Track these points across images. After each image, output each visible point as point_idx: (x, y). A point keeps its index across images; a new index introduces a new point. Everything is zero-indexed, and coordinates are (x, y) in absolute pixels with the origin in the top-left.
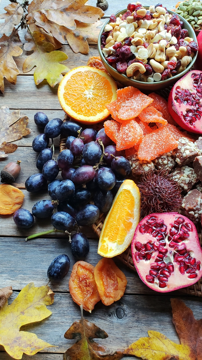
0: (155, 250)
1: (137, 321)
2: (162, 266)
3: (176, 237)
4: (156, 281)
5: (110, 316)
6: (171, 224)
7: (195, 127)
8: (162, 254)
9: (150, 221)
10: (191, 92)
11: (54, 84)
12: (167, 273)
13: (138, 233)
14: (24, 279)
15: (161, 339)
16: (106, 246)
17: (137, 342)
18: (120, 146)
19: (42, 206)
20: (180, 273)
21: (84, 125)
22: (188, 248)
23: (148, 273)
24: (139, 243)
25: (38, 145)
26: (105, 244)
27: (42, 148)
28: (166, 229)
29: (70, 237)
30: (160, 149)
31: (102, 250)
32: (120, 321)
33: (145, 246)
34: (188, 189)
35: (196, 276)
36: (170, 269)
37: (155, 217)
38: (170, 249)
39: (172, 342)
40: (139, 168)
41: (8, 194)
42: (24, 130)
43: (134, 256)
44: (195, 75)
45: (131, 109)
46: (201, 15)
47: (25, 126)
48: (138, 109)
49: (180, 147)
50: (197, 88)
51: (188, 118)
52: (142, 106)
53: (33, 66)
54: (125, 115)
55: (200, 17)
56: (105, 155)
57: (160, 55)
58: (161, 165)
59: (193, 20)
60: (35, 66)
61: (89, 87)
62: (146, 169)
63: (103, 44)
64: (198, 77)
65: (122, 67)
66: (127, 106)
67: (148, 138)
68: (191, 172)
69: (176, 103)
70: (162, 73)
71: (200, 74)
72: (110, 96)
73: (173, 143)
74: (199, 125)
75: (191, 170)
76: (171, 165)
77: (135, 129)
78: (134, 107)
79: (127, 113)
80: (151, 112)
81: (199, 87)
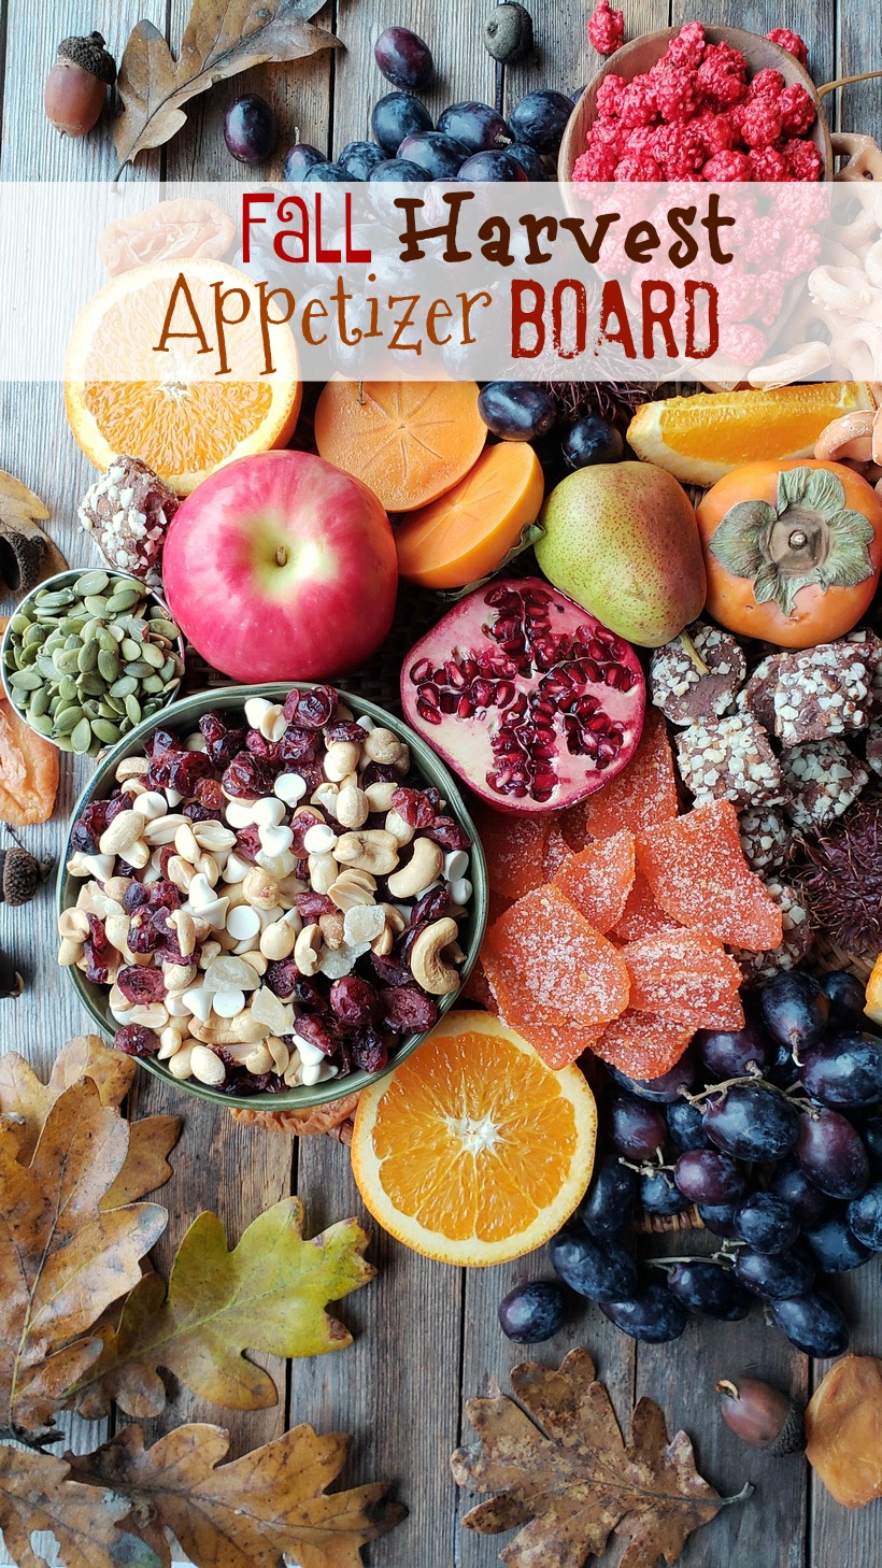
7: (628, 725)
10: (497, 725)
11: (362, 1269)
18: (727, 1018)
21: (607, 1144)
25: (669, 1324)
27: (674, 1307)
30: (731, 865)
34: (862, 768)
40: (798, 942)
42: (568, 1379)
44: (422, 706)
45: (578, 970)
46: (120, 644)
47: (549, 1376)
48: (585, 946)
49: (732, 795)
50: (479, 703)
51: (606, 748)
52: (576, 932)
53: (243, 1362)
54: (602, 997)
55: (131, 650)
56: (758, 1072)
57: (372, 856)
58: (774, 858)
59: (140, 681)
60: (244, 1354)
61: (450, 1133)
62: (798, 914)
63: (268, 1084)
64: (428, 692)
65: (411, 1011)
66: (557, 985)
67: (684, 906)
68: (812, 758)
69: (557, 796)
70: (445, 849)
71: (415, 682)
72: (484, 1044)
73: (717, 818)
74: (619, 704)
75: (803, 756)
76: (772, 823)
77: (676, 965)
78: (571, 961)
79: (595, 989)
80: (575, 888)
81: (468, 693)
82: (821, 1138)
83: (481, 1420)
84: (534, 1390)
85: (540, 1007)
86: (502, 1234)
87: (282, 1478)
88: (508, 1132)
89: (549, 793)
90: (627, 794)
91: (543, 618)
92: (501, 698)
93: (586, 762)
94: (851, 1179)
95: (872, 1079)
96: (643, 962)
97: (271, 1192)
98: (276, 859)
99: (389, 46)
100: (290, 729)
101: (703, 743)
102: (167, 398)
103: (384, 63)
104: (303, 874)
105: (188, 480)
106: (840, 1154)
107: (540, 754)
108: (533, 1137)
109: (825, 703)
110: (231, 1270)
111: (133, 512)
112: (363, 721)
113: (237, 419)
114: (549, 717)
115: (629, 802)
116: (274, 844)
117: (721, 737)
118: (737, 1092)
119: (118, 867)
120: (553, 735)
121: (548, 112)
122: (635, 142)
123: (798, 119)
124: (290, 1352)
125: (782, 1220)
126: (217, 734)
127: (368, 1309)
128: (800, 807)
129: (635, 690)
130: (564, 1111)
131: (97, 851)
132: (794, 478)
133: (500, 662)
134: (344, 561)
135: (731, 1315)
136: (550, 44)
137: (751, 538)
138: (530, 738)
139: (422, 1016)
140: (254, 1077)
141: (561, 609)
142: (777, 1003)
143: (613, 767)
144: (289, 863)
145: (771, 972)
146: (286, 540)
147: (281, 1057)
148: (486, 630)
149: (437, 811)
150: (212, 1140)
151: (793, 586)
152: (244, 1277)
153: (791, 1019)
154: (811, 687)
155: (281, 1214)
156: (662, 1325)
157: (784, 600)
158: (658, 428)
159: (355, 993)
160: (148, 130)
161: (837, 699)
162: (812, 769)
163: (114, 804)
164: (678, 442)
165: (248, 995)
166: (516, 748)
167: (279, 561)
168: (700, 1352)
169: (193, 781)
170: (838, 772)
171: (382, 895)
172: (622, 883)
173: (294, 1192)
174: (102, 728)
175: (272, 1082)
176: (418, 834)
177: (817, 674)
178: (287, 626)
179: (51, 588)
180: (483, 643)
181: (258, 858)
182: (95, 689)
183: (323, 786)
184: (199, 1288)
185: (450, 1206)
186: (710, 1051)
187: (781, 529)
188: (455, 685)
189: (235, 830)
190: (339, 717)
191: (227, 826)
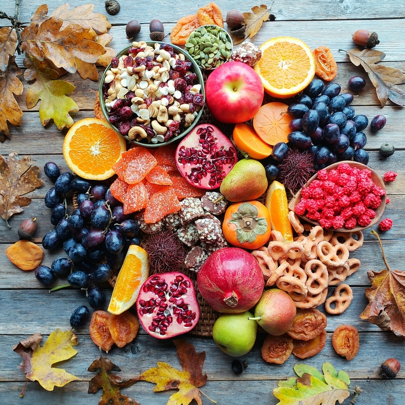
0: (157, 306)
1: (149, 355)
2: (162, 318)
3: (175, 293)
4: (158, 330)
5: (126, 352)
6: (171, 283)
7: (200, 185)
8: (163, 308)
9: (152, 281)
10: (197, 149)
11: (62, 127)
12: (166, 324)
13: (143, 292)
14: (52, 325)
15: (167, 368)
16: (115, 305)
17: (147, 372)
18: (126, 210)
19: (59, 266)
20: (177, 323)
21: (94, 183)
22: (185, 302)
23: (150, 324)
24: (142, 300)
25: (50, 203)
26: (114, 303)
27: (54, 204)
28: (167, 287)
29: (87, 292)
30: (165, 210)
31: (112, 308)
32: (134, 356)
33: (149, 302)
34: (192, 245)
35: (191, 325)
36: (169, 320)
37: (158, 277)
38: (169, 304)
39: (176, 370)
40: (147, 229)
41: (28, 250)
42: (35, 181)
43: (138, 311)
44: (201, 129)
45: (137, 171)
46: (213, 53)
47: (36, 176)
48: (143, 172)
49: (183, 209)
50: (203, 144)
51: (193, 178)
52: (146, 170)
53: (38, 100)
54: (130, 178)
55: (211, 55)
56: (113, 218)
57: (161, 115)
58: (168, 223)
59: (204, 58)
60: (40, 100)
61: (96, 143)
62: (154, 229)
63: (105, 95)
64: (205, 131)
65: (124, 128)
66: (133, 167)
67: (154, 199)
68: (194, 231)
69: (180, 165)
70: (165, 135)
71: (207, 128)
72: (118, 151)
73: (177, 206)
74: (205, 182)
75: (194, 229)
76: (178, 223)
77: (139, 195)
78: (139, 170)
79: (132, 176)
80: (158, 172)
81: (205, 142)
82: (97, 235)
83: (25, 160)
84: (32, 172)
85: (127, 163)
86: (71, 156)
87: (10, 109)
88: (96, 157)
89: (181, 163)
90: (183, 186)
91: (227, 163)
92: (205, 150)
93: (189, 173)
94: (87, 242)
95: (112, 245)
96: (139, 187)
97: (80, 105)
98: (160, 92)
99: (381, 118)
100: (193, 95)
101: (196, 203)
102: (279, 63)
103: (377, 118)
104: (157, 99)
105: (258, 70)
106: (94, 239)
107: (190, 161)
108: (95, 164)
109: (206, 229)
110: (60, 95)
111: (246, 54)
112: (196, 113)
113: (274, 81)
114: (201, 163)
115: (181, 186)
116: (163, 91)
117: (198, 207)
118: (108, 212)
119: (157, 55)
120: (196, 164)
121: (362, 157)
122: (352, 178)
123: (361, 221)
124: (40, 111)
125: (76, 225)
126: (191, 77)
127: (52, 130)
128: (182, 230)
129: (210, 187)
130: (102, 171)
131: (160, 49)
132: (264, 222)
133: (214, 150)
134: (234, 104)
135: (52, 219)
136: (386, 163)
137: (248, 212)
138: (195, 158)
139: (123, 131)
140: (107, 91)
141: (230, 167)
142: (131, 222)
143: (188, 180)
144: (159, 96)
145: (139, 223)
146: (239, 90)
147: (112, 97)
148: (223, 147)
149: (174, 132)
150: (93, 89)
151: (236, 223)
152: (59, 98)
153: (127, 225)
154: (210, 226)
155: (75, 106)
156: (49, 201)
157: (233, 221)
158: (277, 188)
159: (127, 112)
160: (355, 57)
161: (207, 232)
162: (191, 231)
163: (172, 53)
164: (274, 194)
165: (126, 88)
166: (192, 154)
167: (234, 89)
168: (43, 214)
169: (178, 71)
170: (190, 238)
171: (152, 119)
172: (159, 182)
173: (80, 110)
174: (192, 50)
175: (106, 96)
176: (168, 128)
177: (213, 227)
178: (217, 90)
179: (227, 36)
180: (219, 146)
181: (160, 87)
182: (201, 48)
183: (179, 104)
184: (56, 87)
185: (78, 143)
186: (118, 207)
187: (251, 220)
188: (207, 138)
189: (167, 82)
190: (197, 107)
191: (168, 80)
